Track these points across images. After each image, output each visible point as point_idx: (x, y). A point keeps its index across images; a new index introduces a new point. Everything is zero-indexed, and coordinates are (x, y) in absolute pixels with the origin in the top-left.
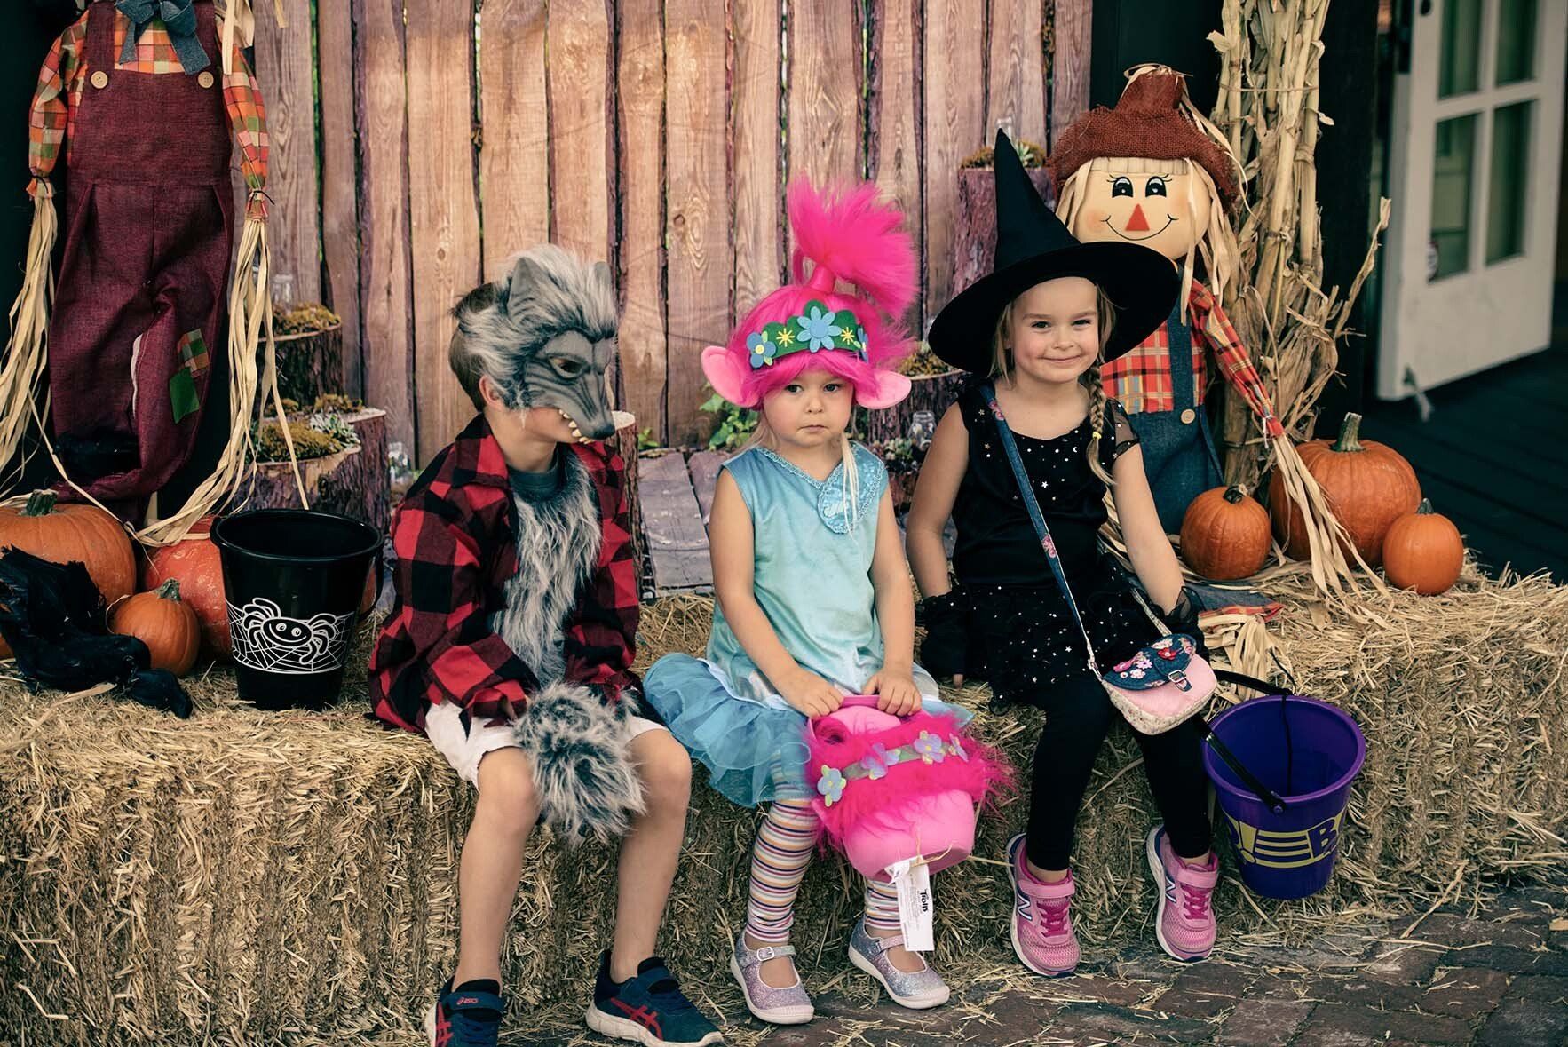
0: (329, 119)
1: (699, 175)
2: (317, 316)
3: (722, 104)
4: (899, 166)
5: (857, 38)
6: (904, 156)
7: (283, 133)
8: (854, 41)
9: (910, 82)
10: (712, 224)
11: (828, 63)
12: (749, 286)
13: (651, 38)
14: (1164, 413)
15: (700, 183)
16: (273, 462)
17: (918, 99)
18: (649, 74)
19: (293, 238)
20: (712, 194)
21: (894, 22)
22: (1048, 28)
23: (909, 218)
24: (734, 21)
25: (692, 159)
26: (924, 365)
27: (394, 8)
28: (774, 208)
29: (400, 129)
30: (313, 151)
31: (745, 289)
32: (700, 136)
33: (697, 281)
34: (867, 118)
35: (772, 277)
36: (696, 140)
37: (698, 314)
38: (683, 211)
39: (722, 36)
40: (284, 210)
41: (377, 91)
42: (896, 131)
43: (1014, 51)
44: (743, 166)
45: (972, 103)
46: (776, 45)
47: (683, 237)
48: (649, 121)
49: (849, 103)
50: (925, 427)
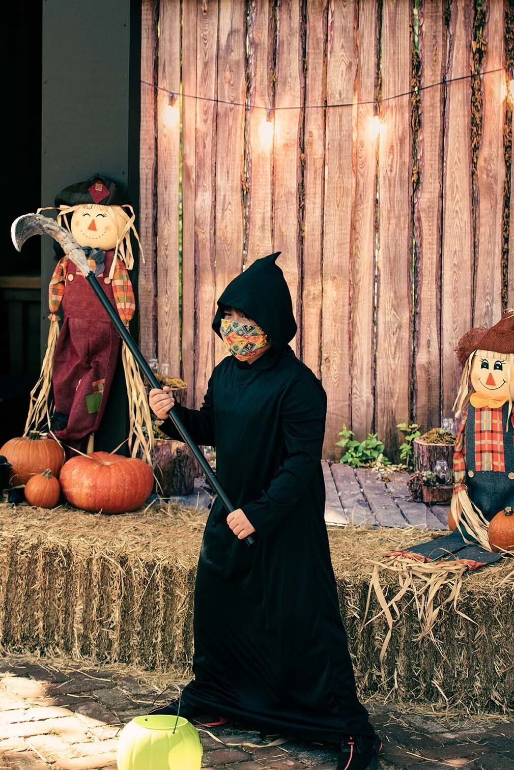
0: (185, 303)
1: (336, 342)
2: (178, 382)
3: (347, 312)
4: (429, 347)
5: (410, 288)
6: (431, 343)
7: (167, 307)
8: (408, 289)
9: (434, 310)
10: (342, 363)
11: (396, 298)
12: (358, 393)
13: (316, 281)
14: (501, 473)
15: (337, 345)
16: (159, 439)
17: (439, 318)
18: (316, 296)
19: (169, 349)
20: (342, 350)
21: (427, 282)
22: (505, 291)
23: (434, 371)
24: (353, 276)
25: (333, 334)
26: (441, 439)
27: (211, 260)
28: (370, 360)
29: (212, 309)
30: (178, 315)
31: (356, 394)
32: (337, 325)
33: (335, 388)
34: (414, 324)
35: (368, 390)
36: (335, 326)
37: (335, 402)
38: (329, 356)
39: (348, 282)
40: (166, 337)
41: (204, 293)
42: (428, 330)
43: (487, 300)
44: (356, 340)
45: (465, 322)
46: (371, 288)
47: (329, 368)
48: (315, 316)
49: (406, 316)
50: (443, 468)
